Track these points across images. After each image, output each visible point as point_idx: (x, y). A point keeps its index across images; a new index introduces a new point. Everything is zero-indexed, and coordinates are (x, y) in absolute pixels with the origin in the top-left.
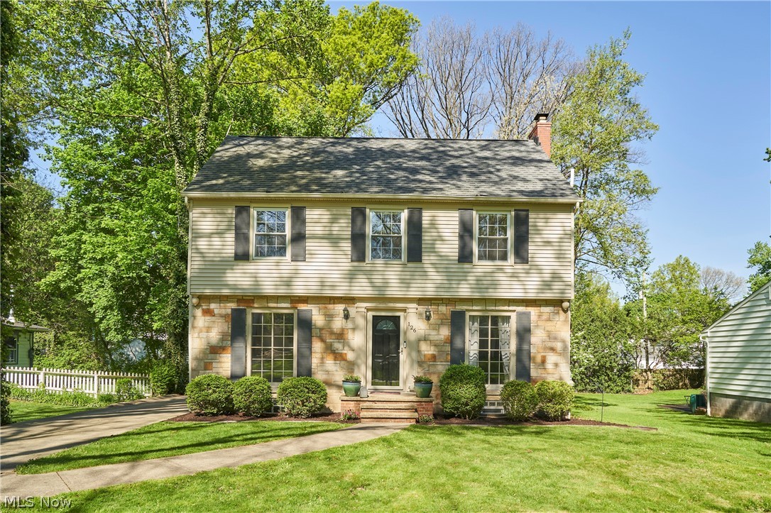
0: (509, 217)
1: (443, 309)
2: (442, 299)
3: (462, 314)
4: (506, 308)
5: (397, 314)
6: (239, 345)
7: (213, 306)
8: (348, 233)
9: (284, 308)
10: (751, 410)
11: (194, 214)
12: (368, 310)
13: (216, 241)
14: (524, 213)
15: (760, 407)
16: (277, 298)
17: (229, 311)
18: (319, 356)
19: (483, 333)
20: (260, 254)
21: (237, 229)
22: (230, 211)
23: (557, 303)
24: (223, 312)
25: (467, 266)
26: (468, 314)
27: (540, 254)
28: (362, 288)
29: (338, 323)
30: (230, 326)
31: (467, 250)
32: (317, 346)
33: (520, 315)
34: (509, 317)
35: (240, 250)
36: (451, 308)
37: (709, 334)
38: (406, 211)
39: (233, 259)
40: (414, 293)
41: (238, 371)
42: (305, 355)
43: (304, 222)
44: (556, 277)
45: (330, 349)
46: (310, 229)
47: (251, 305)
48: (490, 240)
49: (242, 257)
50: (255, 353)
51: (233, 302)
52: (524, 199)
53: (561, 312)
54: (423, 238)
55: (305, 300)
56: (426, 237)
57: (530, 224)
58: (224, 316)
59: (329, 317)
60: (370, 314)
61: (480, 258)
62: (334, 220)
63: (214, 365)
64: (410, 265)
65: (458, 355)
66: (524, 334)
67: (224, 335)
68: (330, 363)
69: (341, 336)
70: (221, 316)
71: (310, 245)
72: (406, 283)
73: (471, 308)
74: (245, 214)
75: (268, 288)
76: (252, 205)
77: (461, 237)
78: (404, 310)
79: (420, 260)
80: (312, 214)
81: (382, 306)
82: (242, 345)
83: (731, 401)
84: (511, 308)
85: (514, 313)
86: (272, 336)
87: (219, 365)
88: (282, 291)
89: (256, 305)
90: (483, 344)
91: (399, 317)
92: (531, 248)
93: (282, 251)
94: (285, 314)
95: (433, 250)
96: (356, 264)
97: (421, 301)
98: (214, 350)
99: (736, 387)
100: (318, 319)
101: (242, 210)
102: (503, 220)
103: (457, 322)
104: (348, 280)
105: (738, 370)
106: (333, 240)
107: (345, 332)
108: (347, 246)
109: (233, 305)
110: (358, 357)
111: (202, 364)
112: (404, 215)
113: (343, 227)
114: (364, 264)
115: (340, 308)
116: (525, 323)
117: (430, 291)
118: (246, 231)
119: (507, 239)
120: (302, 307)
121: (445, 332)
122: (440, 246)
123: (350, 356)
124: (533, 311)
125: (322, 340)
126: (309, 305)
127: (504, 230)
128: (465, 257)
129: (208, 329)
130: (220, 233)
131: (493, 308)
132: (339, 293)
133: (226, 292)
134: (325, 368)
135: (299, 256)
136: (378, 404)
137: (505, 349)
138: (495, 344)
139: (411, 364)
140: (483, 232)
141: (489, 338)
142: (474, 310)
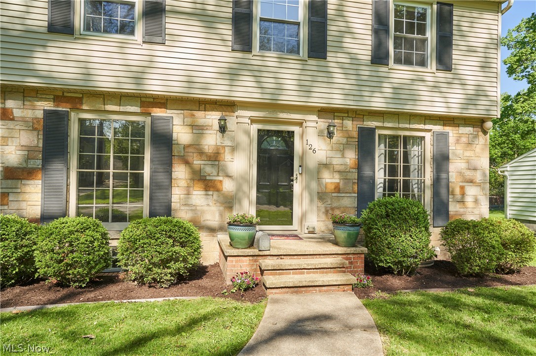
0: (429, 12)
1: (349, 124)
2: (348, 111)
3: (372, 131)
4: (421, 126)
5: (289, 128)
6: (57, 166)
7: (10, 104)
8: (228, 10)
9: (129, 112)
12: (253, 121)
14: (447, 8)
16: (120, 97)
17: (40, 114)
18: (183, 183)
19: (391, 157)
20: (91, 27)
24: (29, 114)
25: (381, 68)
26: (378, 132)
27: (464, 60)
28: (245, 88)
29: (211, 140)
30: (41, 137)
32: (180, 172)
33: (437, 135)
34: (423, 138)
35: (59, 19)
36: (360, 124)
37: (508, 169)
39: (45, 30)
40: (318, 99)
41: (54, 207)
42: (162, 187)
44: (480, 93)
45: (196, 171)
47: (78, 105)
48: (406, 38)
50: (84, 181)
51: (46, 100)
53: (481, 133)
54: (329, 28)
55: (161, 101)
56: (333, 29)
57: (455, 23)
58: (31, 122)
59: (198, 128)
60: (255, 128)
61: (398, 61)
63: (12, 197)
64: (312, 62)
65: (367, 180)
66: (442, 160)
67: (30, 152)
68: (198, 197)
69: (215, 158)
70: (26, 120)
72: (305, 90)
73: (381, 124)
75: (105, 81)
77: (374, 31)
78: (300, 124)
79: (324, 56)
81: (272, 116)
82: (62, 166)
84: (428, 127)
85: (429, 133)
86: (112, 155)
88: (129, 87)
89: (85, 107)
90: (392, 171)
91: (293, 132)
92: (455, 53)
94: (131, 122)
95: (340, 48)
96: (238, 54)
97: (324, 112)
98: (11, 174)
100: (181, 130)
102: (423, 17)
103: (365, 140)
104: (227, 77)
107: (221, 151)
108: (227, 31)
109: (48, 105)
110: (239, 188)
114: (249, 56)
115: (212, 118)
117: (338, 100)
119: (427, 39)
120: (158, 112)
121: (351, 156)
122: (349, 43)
123: (227, 185)
124: (452, 132)
125: (187, 163)
126: (168, 111)
127: (422, 30)
128: (379, 57)
129: (4, 140)
131: (407, 126)
133: (32, 82)
134: (190, 201)
135: (156, 35)
136: (287, 262)
137: (414, 178)
138: (407, 171)
139: (311, 201)
140: (398, 26)
141: (401, 164)
142: (384, 129)
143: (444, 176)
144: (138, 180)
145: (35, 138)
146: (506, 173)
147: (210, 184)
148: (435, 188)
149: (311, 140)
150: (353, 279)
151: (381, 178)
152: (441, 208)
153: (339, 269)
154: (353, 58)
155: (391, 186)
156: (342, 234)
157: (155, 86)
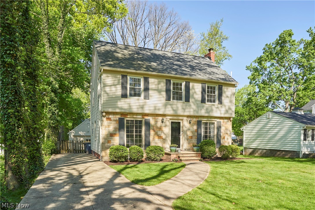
0: (216, 87)
1: (195, 119)
2: (194, 116)
3: (201, 121)
4: (214, 120)
5: (179, 121)
6: (122, 133)
7: (110, 116)
8: (164, 88)
9: (139, 118)
10: (259, 152)
11: (104, 76)
12: (170, 119)
13: (113, 89)
14: (221, 86)
15: (262, 151)
16: (137, 114)
17: (118, 119)
18: (153, 137)
19: (206, 128)
20: (131, 95)
21: (122, 84)
22: (119, 77)
23: (229, 118)
24: (115, 119)
25: (203, 104)
26: (203, 121)
27: (225, 100)
28: (169, 111)
29: (159, 124)
30: (118, 125)
31: (204, 97)
32: (152, 133)
33: (218, 122)
34: (214, 123)
35: (124, 94)
36: (197, 119)
37: (244, 128)
38: (184, 82)
39: (121, 97)
40: (187, 113)
41: (122, 143)
42: (147, 136)
43: (148, 83)
44: (230, 109)
45: (156, 134)
46: (151, 86)
47: (127, 116)
48: (210, 95)
49: (124, 96)
50: (128, 136)
51: (119, 115)
52: (223, 81)
53: (230, 121)
55: (147, 115)
56: (191, 92)
57: (223, 89)
58: (116, 121)
59: (156, 122)
60: (171, 121)
61: (208, 101)
62: (159, 83)
63: (112, 141)
64: (186, 103)
65: (199, 135)
66: (219, 128)
67: (115, 129)
68: (156, 139)
69: (160, 129)
70: (114, 120)
71: (150, 92)
72: (184, 109)
73: (203, 119)
74: (125, 78)
75: (135, 110)
76: (128, 75)
77: (202, 93)
78: (182, 120)
79: (189, 101)
80: (151, 80)
81: (175, 118)
82: (123, 133)
83: (252, 150)
84: (215, 120)
85: (216, 122)
86: (134, 129)
87: (114, 141)
88: (140, 111)
89: (128, 117)
90: (206, 132)
91: (180, 122)
92: (223, 98)
93: (139, 95)
94: (139, 120)
95: (193, 97)
96: (167, 101)
97: (188, 116)
98: (111, 135)
99: (254, 145)
100: (152, 122)
101: (124, 76)
102: (214, 88)
103: (199, 123)
104: (164, 108)
105: (255, 140)
106: (159, 91)
107: (162, 128)
108: (164, 94)
110: (166, 137)
111: (107, 141)
112: (184, 84)
113: (163, 86)
114: (170, 102)
115: (160, 118)
116: (220, 125)
117: (192, 114)
118: (126, 86)
119: (216, 95)
120: (146, 118)
121: (195, 127)
122: (195, 96)
123: (164, 137)
124: (222, 121)
125: (154, 131)
126: (149, 117)
127: (214, 93)
128: (203, 101)
129: (109, 126)
130: (114, 85)
131: (210, 120)
132: (161, 112)
133: (118, 110)
134: (155, 142)
135: (147, 97)
136: (184, 155)
137: (212, 134)
138: (210, 133)
139: (185, 140)
140: (208, 92)
141: (208, 130)
142: (204, 120)
143: (219, 133)
144: (140, 136)
145: (117, 125)
147: (160, 137)
148: (217, 137)
149: (185, 124)
150: (200, 158)
151: (203, 134)
152: (219, 142)
153: (196, 156)
154: (196, 100)
155: (206, 137)
156: (195, 149)
157: (147, 111)
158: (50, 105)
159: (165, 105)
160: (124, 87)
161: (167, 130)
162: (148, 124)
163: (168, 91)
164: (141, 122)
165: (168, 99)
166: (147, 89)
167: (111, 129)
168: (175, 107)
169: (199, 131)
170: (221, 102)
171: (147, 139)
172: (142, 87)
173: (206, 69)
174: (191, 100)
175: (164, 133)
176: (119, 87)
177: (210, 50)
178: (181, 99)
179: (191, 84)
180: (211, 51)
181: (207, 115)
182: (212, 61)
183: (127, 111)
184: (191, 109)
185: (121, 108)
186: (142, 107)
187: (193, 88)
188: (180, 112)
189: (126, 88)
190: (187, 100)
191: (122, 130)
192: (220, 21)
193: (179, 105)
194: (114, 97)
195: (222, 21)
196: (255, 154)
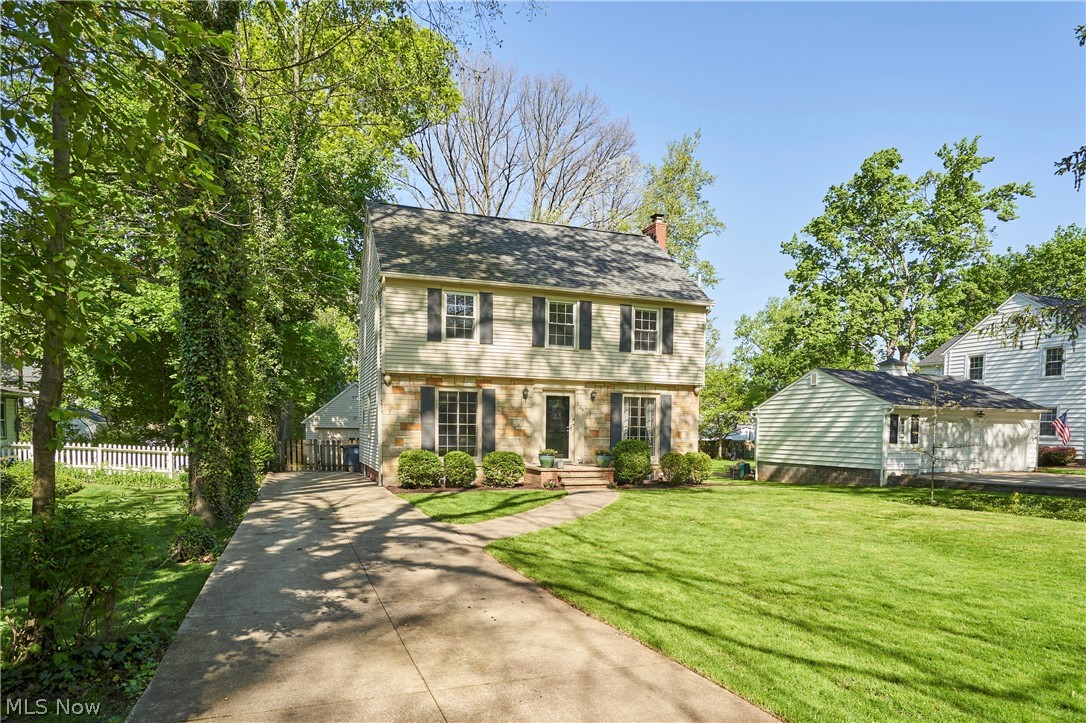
0: (658, 314)
1: (603, 390)
2: (604, 383)
3: (620, 395)
4: (653, 391)
5: (566, 395)
6: (428, 420)
7: (402, 383)
8: (530, 316)
9: (469, 387)
10: (791, 473)
11: (388, 292)
12: (544, 391)
13: (409, 319)
14: (670, 311)
15: (797, 470)
16: (464, 378)
17: (419, 389)
18: (501, 427)
19: (634, 412)
20: (450, 334)
21: (430, 309)
22: (421, 293)
23: (691, 388)
24: (413, 389)
25: (625, 354)
26: (624, 395)
27: (681, 343)
28: (541, 370)
29: (517, 399)
30: (420, 403)
31: (627, 337)
32: (500, 420)
33: (663, 396)
34: (655, 399)
35: (433, 330)
36: (611, 390)
37: (759, 412)
38: (579, 303)
39: (426, 339)
40: (583, 376)
41: (428, 444)
42: (489, 428)
43: (491, 304)
44: (692, 362)
45: (510, 423)
46: (497, 312)
47: (440, 384)
48: (643, 333)
49: (434, 336)
50: (442, 429)
51: (422, 380)
52: (671, 299)
53: (693, 395)
54: (592, 325)
55: (489, 380)
56: (594, 325)
57: (674, 319)
58: (415, 393)
59: (510, 396)
60: (545, 394)
61: (637, 347)
62: (516, 304)
63: (405, 441)
64: (581, 352)
65: (616, 428)
66: (666, 409)
67: (413, 414)
68: (510, 434)
69: (519, 411)
70: (410, 392)
71: (496, 326)
72: (577, 366)
73: (626, 391)
74: (436, 295)
75: (460, 368)
76: (444, 288)
77: (622, 326)
78: (573, 392)
79: (589, 348)
80: (497, 299)
81: (556, 386)
82: (431, 421)
83: (775, 467)
84: (657, 391)
85: (659, 396)
86: (458, 413)
87: (409, 441)
88: (471, 371)
89: (444, 384)
90: (634, 421)
91: (568, 398)
92: (675, 338)
93: (469, 334)
94: (469, 393)
95: (600, 338)
96: (535, 348)
97: (588, 384)
98: (404, 426)
99: (779, 456)
100: (500, 393)
101: (434, 291)
102: (653, 316)
103: (615, 400)
104: (529, 363)
105: (781, 442)
106: (517, 323)
107: (524, 410)
108: (529, 329)
109: (420, 384)
110: (534, 431)
111: (393, 439)
112: (576, 307)
113: (525, 310)
114: (543, 349)
115: (521, 387)
116: (668, 401)
117: (596, 377)
118: (438, 313)
119: (657, 332)
120: (487, 386)
121: (606, 408)
122: (605, 334)
123: (528, 430)
124: (673, 393)
125: (505, 417)
126: (492, 386)
127: (653, 326)
128: (625, 346)
129: (398, 406)
130: (411, 311)
131: (644, 391)
132: (520, 374)
133: (418, 370)
134: (506, 441)
135: (486, 339)
136: (572, 474)
137: (649, 426)
138: (643, 422)
139: (579, 439)
140: (638, 325)
141: (639, 417)
142: (628, 393)
143: (666, 424)
144: (473, 430)
145: (417, 404)
146: (757, 416)
147: (518, 431)
148: (662, 432)
149: (581, 400)
150: (608, 483)
151: (626, 425)
152: (665, 443)
153: (601, 478)
154: (607, 344)
155: (633, 432)
156: (600, 459)
157: (487, 372)
158: (263, 352)
159: (532, 356)
160: (433, 316)
161: (536, 415)
162: (490, 400)
163: (538, 323)
164: (473, 396)
165: (538, 342)
166: (487, 320)
167: (404, 410)
168: (554, 360)
169: (616, 417)
170: (669, 350)
171: (489, 436)
172: (476, 315)
173: (637, 267)
174: (594, 343)
175: (528, 422)
176: (423, 316)
177: (654, 217)
178: (570, 342)
179: (594, 307)
180: (658, 221)
181: (633, 379)
182: (658, 245)
183: (442, 372)
184: (595, 366)
185: (426, 365)
186: (476, 361)
187: (599, 315)
188: (568, 372)
189: (439, 318)
190: (585, 344)
191: (429, 413)
192: (693, 136)
193: (565, 355)
194: (410, 339)
195: (698, 136)
196: (783, 477)
